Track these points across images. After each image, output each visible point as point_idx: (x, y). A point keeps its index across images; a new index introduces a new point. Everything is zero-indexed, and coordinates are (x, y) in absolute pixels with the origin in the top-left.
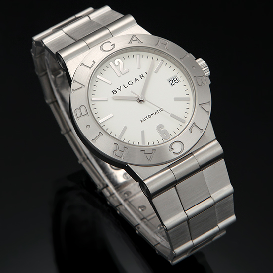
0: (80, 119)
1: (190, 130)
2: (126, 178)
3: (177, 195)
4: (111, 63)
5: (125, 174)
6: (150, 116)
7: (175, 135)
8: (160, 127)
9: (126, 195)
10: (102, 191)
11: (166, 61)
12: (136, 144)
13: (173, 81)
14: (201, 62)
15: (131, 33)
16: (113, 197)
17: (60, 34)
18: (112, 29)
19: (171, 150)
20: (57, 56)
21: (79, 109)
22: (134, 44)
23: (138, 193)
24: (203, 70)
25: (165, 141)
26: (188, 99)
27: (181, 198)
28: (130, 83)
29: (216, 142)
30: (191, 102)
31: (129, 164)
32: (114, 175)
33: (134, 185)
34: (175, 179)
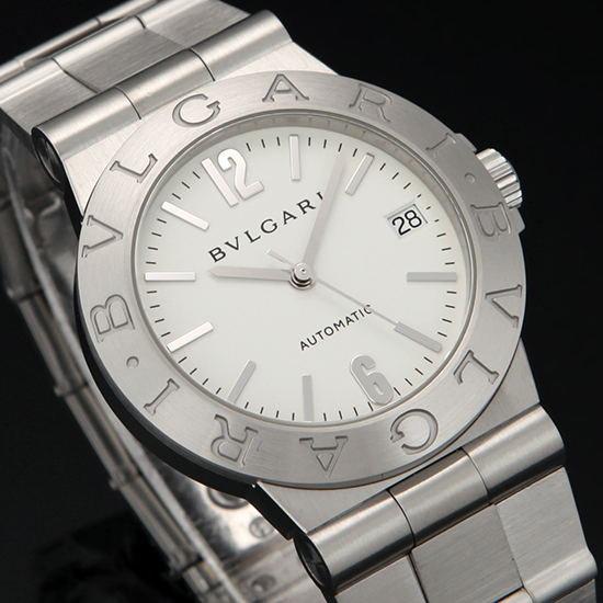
0: (107, 337)
1: (458, 374)
2: (258, 534)
3: (415, 582)
4: (207, 163)
5: (255, 522)
6: (329, 331)
7: (408, 390)
8: (362, 364)
9: (259, 588)
10: (185, 575)
11: (382, 157)
12: (285, 417)
13: (406, 221)
14: (493, 160)
15: (273, 70)
16: (218, 596)
17: (48, 73)
18: (212, 55)
19: (396, 436)
20: (38, 141)
21: (104, 307)
22: (282, 102)
23: (298, 581)
24: (500, 185)
25: (377, 409)
26: (452, 279)
27: (427, 590)
28: (269, 226)
29: (541, 413)
30: (462, 287)
31: (264, 481)
32: (222, 524)
33: (286, 556)
34: (408, 532)
